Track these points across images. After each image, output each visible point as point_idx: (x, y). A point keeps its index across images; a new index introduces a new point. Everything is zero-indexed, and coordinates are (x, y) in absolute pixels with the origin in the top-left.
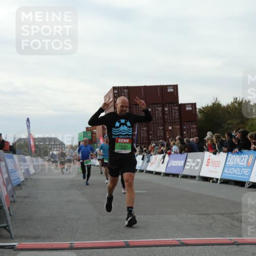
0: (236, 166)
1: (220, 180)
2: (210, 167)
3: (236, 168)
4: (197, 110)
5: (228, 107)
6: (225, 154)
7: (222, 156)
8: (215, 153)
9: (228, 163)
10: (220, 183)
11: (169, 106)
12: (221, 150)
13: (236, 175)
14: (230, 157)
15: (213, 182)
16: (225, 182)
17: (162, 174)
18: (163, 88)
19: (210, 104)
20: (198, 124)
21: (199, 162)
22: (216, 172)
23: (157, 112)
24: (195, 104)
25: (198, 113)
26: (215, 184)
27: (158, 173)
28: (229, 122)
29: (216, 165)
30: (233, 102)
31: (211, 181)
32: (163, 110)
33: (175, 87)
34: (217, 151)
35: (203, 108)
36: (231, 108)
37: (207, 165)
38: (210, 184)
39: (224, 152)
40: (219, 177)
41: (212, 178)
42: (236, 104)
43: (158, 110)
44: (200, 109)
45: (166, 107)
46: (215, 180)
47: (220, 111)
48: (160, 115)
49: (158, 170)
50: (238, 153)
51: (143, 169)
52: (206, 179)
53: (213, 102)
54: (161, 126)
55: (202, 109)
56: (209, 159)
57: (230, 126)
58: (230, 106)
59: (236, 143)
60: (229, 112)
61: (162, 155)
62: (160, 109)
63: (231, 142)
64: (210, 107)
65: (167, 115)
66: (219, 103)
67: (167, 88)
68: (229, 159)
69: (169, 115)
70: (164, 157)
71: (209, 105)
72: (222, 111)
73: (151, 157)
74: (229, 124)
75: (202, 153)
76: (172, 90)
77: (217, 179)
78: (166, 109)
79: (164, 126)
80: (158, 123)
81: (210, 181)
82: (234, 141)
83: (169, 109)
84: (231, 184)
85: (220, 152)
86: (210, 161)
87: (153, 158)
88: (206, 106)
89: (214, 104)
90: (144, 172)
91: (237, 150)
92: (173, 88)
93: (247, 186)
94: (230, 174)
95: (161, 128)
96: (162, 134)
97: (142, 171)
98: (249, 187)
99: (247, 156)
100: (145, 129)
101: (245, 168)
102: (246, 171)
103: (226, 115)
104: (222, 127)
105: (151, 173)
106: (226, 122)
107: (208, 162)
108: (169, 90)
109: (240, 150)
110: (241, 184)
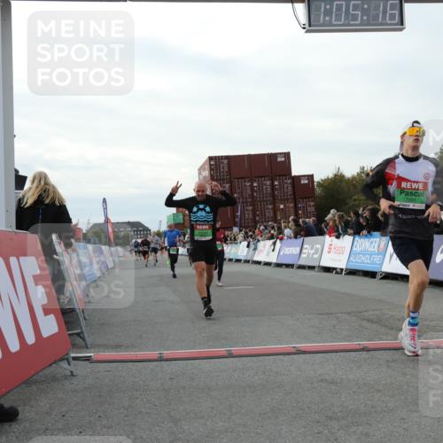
0: (364, 253)
1: (346, 271)
2: (333, 255)
3: (364, 255)
4: (315, 183)
5: (354, 178)
6: (351, 238)
7: (347, 240)
8: (338, 237)
9: (354, 249)
10: (346, 274)
11: (280, 179)
12: (345, 233)
13: (364, 263)
14: (357, 241)
15: (337, 273)
16: (352, 272)
17: (273, 265)
18: (272, 157)
19: (331, 176)
20: (317, 200)
22: (340, 261)
23: (265, 187)
24: (312, 176)
25: (316, 187)
26: (340, 275)
27: (268, 264)
28: (355, 197)
29: (340, 251)
30: (359, 172)
31: (334, 272)
32: (272, 184)
33: (287, 155)
34: (341, 234)
35: (322, 180)
36: (357, 180)
37: (329, 252)
38: (333, 275)
39: (349, 235)
40: (344, 267)
41: (335, 269)
42: (363, 175)
43: (266, 184)
44: (318, 182)
45: (276, 180)
46: (339, 270)
47: (344, 183)
48: (269, 190)
49: (268, 260)
50: (366, 236)
51: (248, 259)
52: (328, 270)
53: (335, 172)
54: (270, 204)
55: (320, 181)
56: (331, 245)
57: (357, 203)
59: (364, 224)
60: (354, 186)
61: (272, 241)
62: (268, 183)
63: (358, 223)
64: (331, 179)
65: (277, 190)
66: (342, 174)
67: (277, 157)
68: (355, 243)
69: (280, 190)
70: (274, 244)
72: (346, 183)
73: (258, 243)
74: (355, 200)
76: (283, 159)
77: (342, 270)
78: (276, 183)
79: (274, 204)
80: (267, 201)
81: (332, 272)
82: (361, 220)
83: (279, 182)
84: (359, 275)
85: (344, 235)
86: (333, 247)
87: (261, 244)
88: (326, 178)
89: (336, 175)
90: (250, 262)
91: (365, 232)
92: (284, 157)
93: (379, 276)
94: (356, 262)
95: (270, 207)
96: (272, 214)
97: (247, 261)
98: (381, 279)
99: (378, 239)
100: (251, 208)
101: (375, 254)
102: (377, 259)
103: (352, 188)
104: (346, 204)
105: (259, 263)
106: (351, 197)
107: (330, 248)
108: (279, 159)
109: (369, 232)
110: (372, 275)
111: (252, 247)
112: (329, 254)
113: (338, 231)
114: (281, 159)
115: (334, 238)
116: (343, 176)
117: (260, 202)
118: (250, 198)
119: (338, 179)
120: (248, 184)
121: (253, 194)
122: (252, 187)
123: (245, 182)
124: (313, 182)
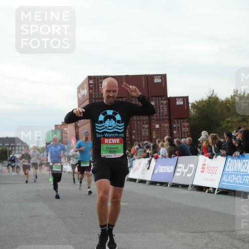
0: (237, 173)
1: (218, 190)
2: (205, 174)
3: (236, 175)
4: (190, 105)
5: (227, 101)
6: (224, 159)
7: (220, 160)
8: (211, 157)
9: (227, 169)
10: (218, 193)
11: (156, 100)
12: (218, 153)
13: (237, 183)
14: (230, 161)
15: (209, 192)
16: (224, 192)
17: (147, 183)
18: (149, 78)
19: (205, 98)
20: (191, 121)
21: (191, 168)
22: (213, 180)
24: (187, 98)
25: (190, 108)
26: (212, 194)
27: (143, 182)
28: (228, 119)
29: (213, 171)
30: (233, 95)
31: (207, 191)
33: (164, 77)
34: (214, 155)
35: (197, 102)
36: (231, 103)
37: (202, 172)
38: (205, 194)
39: (222, 156)
40: (216, 186)
41: (208, 188)
42: (236, 98)
44: (193, 104)
45: (153, 100)
46: (212, 190)
47: (218, 105)
49: (143, 178)
52: (201, 189)
53: (209, 95)
54: (146, 124)
55: (195, 103)
56: (204, 165)
57: (230, 125)
58: (229, 101)
59: (237, 145)
60: (228, 108)
61: (147, 159)
64: (205, 102)
66: (216, 96)
67: (154, 78)
68: (228, 164)
70: (150, 162)
71: (204, 99)
72: (220, 105)
73: (134, 161)
74: (228, 122)
75: (195, 156)
76: (160, 81)
77: (214, 189)
78: (153, 103)
79: (150, 124)
80: (143, 121)
81: (205, 191)
82: (234, 142)
83: (156, 103)
85: (217, 156)
86: (206, 167)
87: (136, 163)
88: (201, 100)
89: (210, 98)
91: (237, 153)
92: (161, 78)
94: (230, 183)
95: (146, 126)
96: (147, 134)
101: (247, 175)
102: (248, 179)
103: (225, 110)
104: (219, 125)
105: (134, 180)
106: (224, 119)
107: (203, 168)
108: (156, 81)
109: (241, 154)
112: (202, 173)
113: (211, 151)
114: (158, 81)
116: (216, 99)
119: (212, 101)
124: (188, 103)
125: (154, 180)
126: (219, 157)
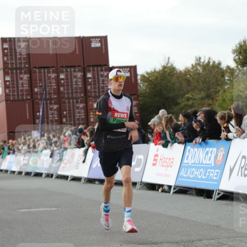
0: (198, 166)
1: (174, 189)
2: (159, 168)
3: (197, 168)
4: (139, 77)
5: (187, 71)
6: (182, 147)
7: (177, 149)
8: (165, 146)
9: (185, 161)
10: (175, 193)
11: (94, 70)
12: (175, 140)
13: (198, 179)
14: (189, 150)
15: (163, 191)
16: (183, 191)
17: (83, 180)
18: (84, 42)
19: (159, 68)
20: (140, 98)
21: (140, 160)
22: (168, 176)
23: (74, 80)
24: (135, 68)
25: (139, 81)
26: (167, 194)
27: (76, 179)
28: (189, 95)
29: (168, 164)
30: (194, 63)
31: (160, 190)
32: (85, 76)
33: (104, 40)
34: (169, 142)
35: (147, 73)
36: (192, 74)
37: (154, 165)
38: (158, 194)
40: (172, 184)
41: (162, 186)
42: (199, 68)
43: (76, 77)
44: (143, 76)
45: (89, 71)
46: (166, 188)
47: (175, 77)
48: (80, 84)
49: (76, 174)
50: (200, 144)
51: (51, 172)
52: (152, 187)
53: (164, 64)
54: (81, 102)
55: (145, 74)
56: (156, 155)
57: (190, 103)
58: (189, 71)
59: (198, 130)
60: (188, 81)
61: (83, 149)
62: (79, 75)
64: (158, 72)
65: (90, 84)
66: (172, 65)
67: (91, 42)
68: (187, 154)
69: (95, 84)
71: (157, 70)
72: (178, 78)
73: (65, 152)
74: (188, 99)
75: (145, 145)
76: (98, 45)
77: (170, 187)
78: (89, 75)
79: (86, 103)
80: (77, 99)
81: (158, 190)
82: (195, 125)
83: (94, 75)
84: (191, 194)
85: (173, 143)
86: (158, 158)
87: (68, 154)
88: (153, 70)
89: (164, 67)
90: (54, 177)
91: (199, 139)
92: (101, 41)
93: (215, 196)
94: (190, 178)
95: (81, 106)
96: (83, 115)
97: (50, 176)
98: (219, 199)
99: (215, 149)
100: (55, 107)
101: (211, 168)
102: (213, 173)
103: (184, 84)
104: (177, 104)
105: (65, 177)
106: (183, 96)
107: (155, 160)
108: (93, 45)
109: (204, 140)
110: (207, 194)
111: (57, 157)
112: (154, 167)
114: (95, 44)
115: (160, 147)
116: (173, 69)
117: (69, 99)
118: (55, 94)
119: (168, 72)
120: (53, 76)
121: (59, 89)
122: (58, 79)
123: (49, 72)
124: (136, 75)
125: (92, 176)
126: (176, 145)
